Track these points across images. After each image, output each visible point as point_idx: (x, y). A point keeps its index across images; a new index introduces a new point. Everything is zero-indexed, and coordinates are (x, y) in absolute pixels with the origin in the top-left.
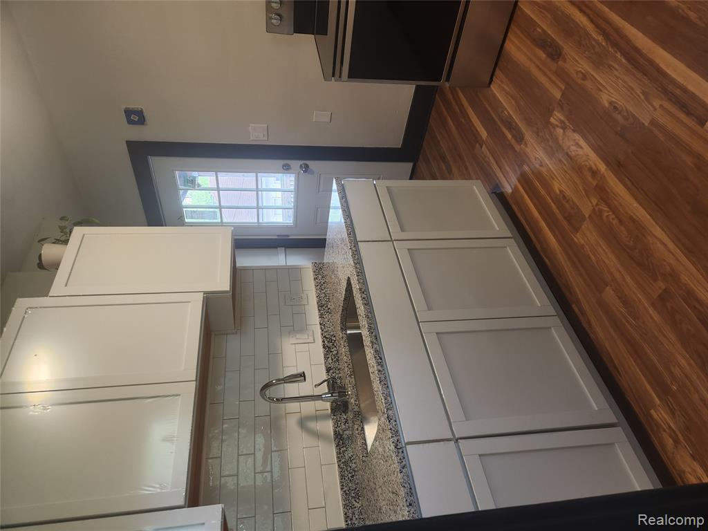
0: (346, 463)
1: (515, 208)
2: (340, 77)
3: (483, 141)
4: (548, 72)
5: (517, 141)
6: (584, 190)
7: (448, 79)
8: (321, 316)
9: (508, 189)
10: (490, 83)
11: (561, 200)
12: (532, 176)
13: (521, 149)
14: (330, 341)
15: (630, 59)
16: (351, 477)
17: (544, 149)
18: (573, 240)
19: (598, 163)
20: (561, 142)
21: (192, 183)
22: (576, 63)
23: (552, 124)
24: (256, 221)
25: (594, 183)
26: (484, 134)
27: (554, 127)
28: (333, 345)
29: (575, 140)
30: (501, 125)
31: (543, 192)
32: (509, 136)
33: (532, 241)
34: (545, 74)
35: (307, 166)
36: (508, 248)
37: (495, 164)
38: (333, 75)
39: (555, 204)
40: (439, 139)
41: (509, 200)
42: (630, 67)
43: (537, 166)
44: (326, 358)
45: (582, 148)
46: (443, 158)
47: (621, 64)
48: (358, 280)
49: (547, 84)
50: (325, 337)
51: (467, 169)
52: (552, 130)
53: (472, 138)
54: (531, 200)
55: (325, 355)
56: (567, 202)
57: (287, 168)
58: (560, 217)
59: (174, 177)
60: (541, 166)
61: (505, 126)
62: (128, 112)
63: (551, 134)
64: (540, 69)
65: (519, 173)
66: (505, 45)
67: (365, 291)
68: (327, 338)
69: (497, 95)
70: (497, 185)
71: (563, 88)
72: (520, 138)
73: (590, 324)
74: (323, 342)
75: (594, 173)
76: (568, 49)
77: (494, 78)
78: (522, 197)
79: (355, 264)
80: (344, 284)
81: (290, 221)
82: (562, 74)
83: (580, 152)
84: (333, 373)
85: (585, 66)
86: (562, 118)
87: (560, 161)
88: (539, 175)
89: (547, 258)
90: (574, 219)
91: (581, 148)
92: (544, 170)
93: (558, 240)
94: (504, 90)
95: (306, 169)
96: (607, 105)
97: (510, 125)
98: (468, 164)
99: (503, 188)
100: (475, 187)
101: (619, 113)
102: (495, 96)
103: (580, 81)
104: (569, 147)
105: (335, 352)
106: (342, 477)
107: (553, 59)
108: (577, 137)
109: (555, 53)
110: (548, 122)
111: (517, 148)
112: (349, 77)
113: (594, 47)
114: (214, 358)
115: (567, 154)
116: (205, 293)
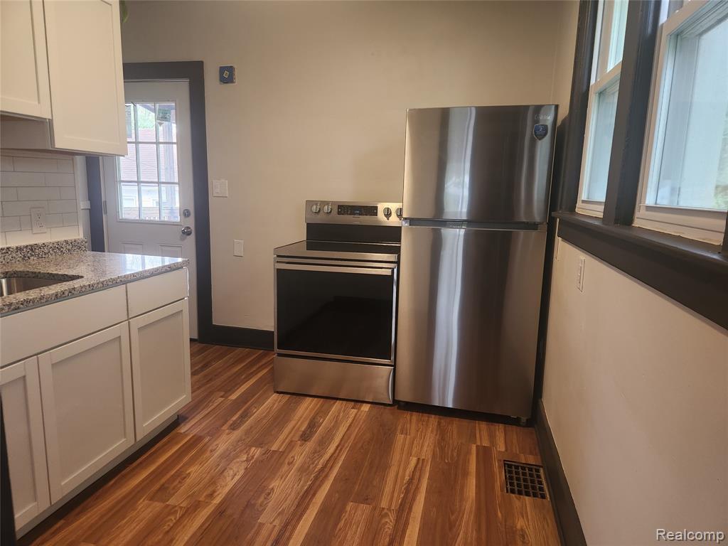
1: (165, 440)
2: (278, 262)
3: (228, 397)
4: (292, 435)
5: (231, 425)
6: (194, 493)
7: (279, 355)
8: (18, 249)
9: (183, 429)
10: (278, 392)
11: (180, 476)
12: (200, 445)
13: (224, 430)
15: (307, 492)
17: (227, 450)
18: (140, 499)
19: (220, 495)
20: (235, 461)
21: (163, 117)
22: (300, 455)
23: (250, 449)
24: (122, 179)
25: (201, 499)
26: (234, 397)
27: (248, 453)
29: (238, 471)
30: (243, 409)
31: (186, 459)
32: (234, 418)
33: (131, 463)
34: (290, 433)
35: (189, 234)
36: (123, 440)
37: (207, 412)
38: (278, 256)
39: (176, 472)
40: (224, 359)
41: (174, 432)
42: (301, 494)
43: (210, 448)
45: (232, 479)
46: (206, 366)
47: (303, 486)
48: (84, 286)
49: (282, 437)
51: (198, 388)
52: (245, 451)
53: (228, 388)
54: (176, 451)
56: (180, 482)
57: (186, 214)
58: (163, 481)
59: (168, 101)
60: (211, 451)
61: (243, 413)
62: (231, 69)
63: (241, 451)
64: (292, 429)
65: (202, 434)
66: (308, 398)
67: (72, 294)
69: (269, 400)
70: (187, 418)
71: (280, 450)
72: (234, 427)
75: (211, 496)
76: (310, 445)
77: (282, 395)
78: (177, 443)
79: (102, 283)
80: (71, 272)
81: (124, 215)
82: (291, 446)
83: (228, 479)
85: (299, 461)
86: (255, 457)
87: (219, 465)
88: (202, 451)
89: (116, 481)
90: (163, 492)
91: (233, 477)
92: (208, 454)
93: (138, 486)
94: (274, 404)
95: (187, 233)
96: (271, 487)
97: (245, 416)
98: (202, 389)
99: (185, 425)
100: (184, 396)
101: (265, 498)
102: (267, 398)
103: (287, 461)
104: (231, 469)
107: (302, 436)
108: (242, 472)
109: (305, 437)
110: (251, 446)
111: (225, 427)
112: (278, 269)
113: (313, 463)
115: (226, 469)
116: (51, 121)
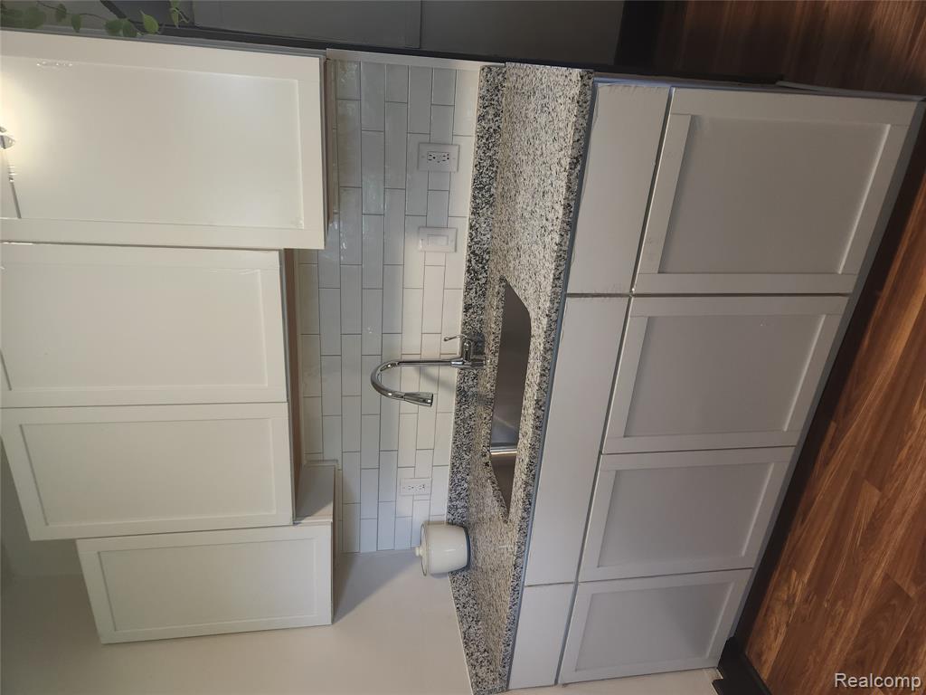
0: (464, 421)
8: (475, 211)
14: (480, 260)
16: (468, 433)
28: (483, 268)
44: (468, 289)
50: (473, 253)
55: (468, 284)
68: (476, 255)
73: (826, 463)
74: (470, 261)
84: (473, 313)
105: (483, 281)
106: (457, 432)
114: (299, 264)
